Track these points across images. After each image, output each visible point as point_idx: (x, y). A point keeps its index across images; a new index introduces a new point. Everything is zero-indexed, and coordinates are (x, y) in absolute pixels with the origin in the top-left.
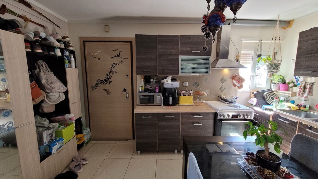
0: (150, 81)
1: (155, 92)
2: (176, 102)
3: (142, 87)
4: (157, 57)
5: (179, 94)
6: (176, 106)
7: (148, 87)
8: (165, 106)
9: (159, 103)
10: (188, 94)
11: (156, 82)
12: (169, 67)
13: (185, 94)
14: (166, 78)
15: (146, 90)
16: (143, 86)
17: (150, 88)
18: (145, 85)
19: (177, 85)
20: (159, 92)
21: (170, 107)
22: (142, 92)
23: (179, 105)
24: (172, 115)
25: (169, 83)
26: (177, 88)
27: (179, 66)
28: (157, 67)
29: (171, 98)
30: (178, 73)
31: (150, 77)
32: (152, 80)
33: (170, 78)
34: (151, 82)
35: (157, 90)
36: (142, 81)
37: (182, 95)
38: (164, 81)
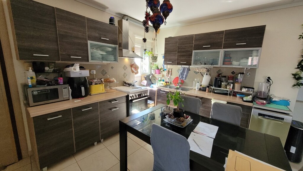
0: (44, 69)
1: (58, 84)
2: (88, 93)
3: (32, 78)
4: (57, 38)
5: (91, 84)
6: (89, 97)
7: (42, 77)
8: (75, 99)
9: (66, 96)
10: (100, 82)
11: (54, 71)
12: (76, 52)
13: (97, 83)
14: (72, 65)
15: (40, 83)
16: (34, 77)
17: (45, 80)
18: (36, 76)
19: (86, 73)
20: (64, 83)
21: (83, 99)
22: (33, 86)
23: (91, 95)
24: (89, 106)
25: (78, 71)
26: (87, 77)
27: (88, 52)
28: (58, 51)
29: (83, 88)
30: (88, 61)
31: (43, 65)
32: (47, 68)
33: (77, 67)
34: (46, 71)
35: (61, 80)
36: (31, 70)
37: (93, 84)
38: (71, 69)
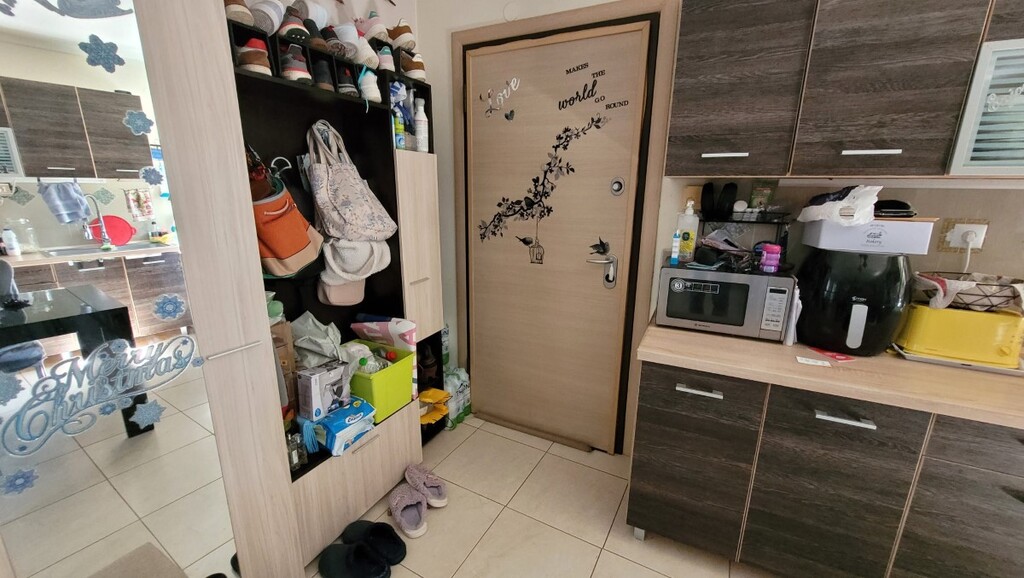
0: (731, 211)
1: (756, 270)
2: (883, 338)
3: (686, 237)
5: (921, 297)
6: (884, 361)
7: (716, 238)
8: (809, 350)
9: (772, 328)
10: (995, 301)
11: (764, 219)
12: (881, 125)
13: (968, 299)
14: (842, 194)
15: (704, 255)
16: (694, 235)
17: (723, 246)
18: (702, 233)
19: (910, 238)
20: (782, 271)
21: (843, 361)
22: (682, 264)
23: (900, 356)
24: (863, 413)
25: (862, 222)
26: (907, 257)
28: (792, 130)
29: (859, 313)
31: (732, 191)
32: (740, 207)
33: (865, 199)
34: (735, 217)
35: (771, 259)
36: (690, 211)
37: (940, 300)
38: (828, 212)
